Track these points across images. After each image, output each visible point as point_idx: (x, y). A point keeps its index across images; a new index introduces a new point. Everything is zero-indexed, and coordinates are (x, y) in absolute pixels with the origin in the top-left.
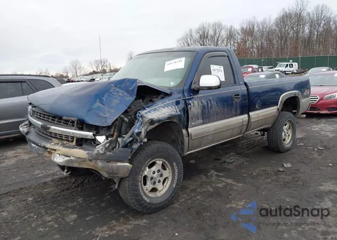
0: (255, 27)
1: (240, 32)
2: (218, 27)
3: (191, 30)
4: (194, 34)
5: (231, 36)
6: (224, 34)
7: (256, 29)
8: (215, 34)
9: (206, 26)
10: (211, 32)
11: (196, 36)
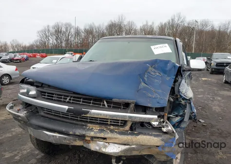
0: (94, 29)
1: (83, 31)
2: (68, 26)
3: (48, 26)
4: (51, 29)
5: (78, 33)
6: (73, 31)
7: (95, 31)
8: (67, 30)
9: (60, 25)
10: (64, 29)
11: (52, 30)
